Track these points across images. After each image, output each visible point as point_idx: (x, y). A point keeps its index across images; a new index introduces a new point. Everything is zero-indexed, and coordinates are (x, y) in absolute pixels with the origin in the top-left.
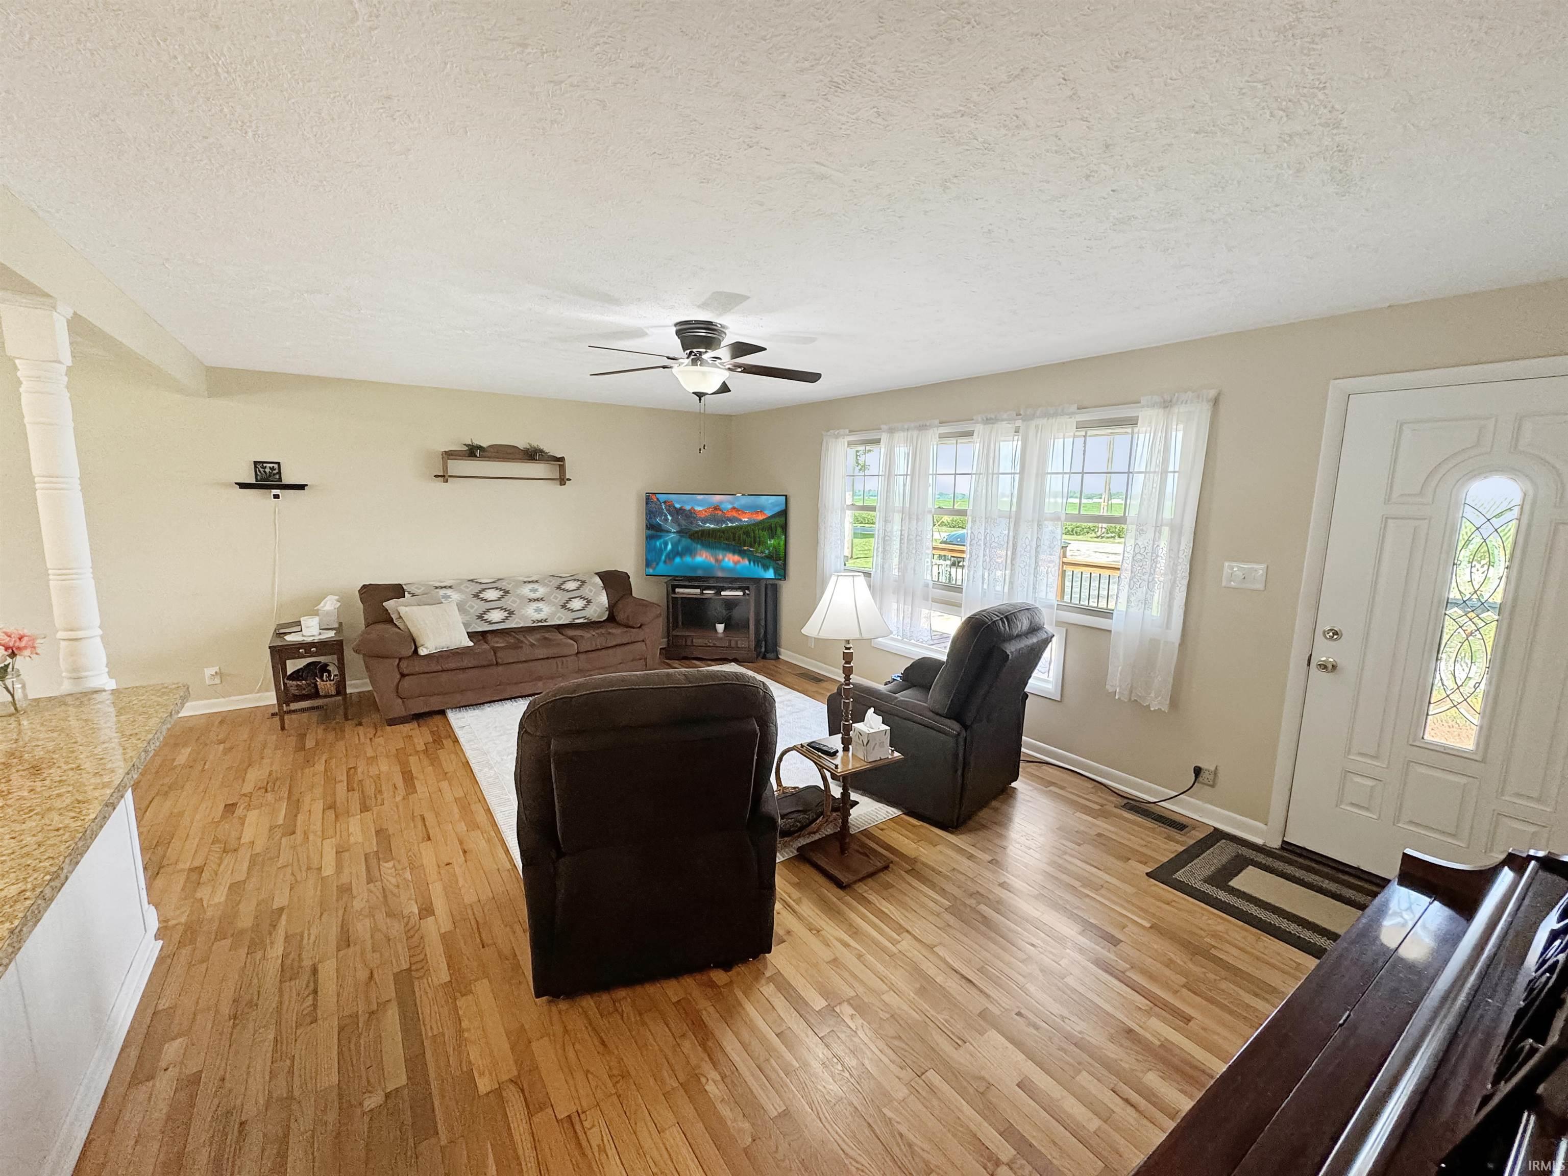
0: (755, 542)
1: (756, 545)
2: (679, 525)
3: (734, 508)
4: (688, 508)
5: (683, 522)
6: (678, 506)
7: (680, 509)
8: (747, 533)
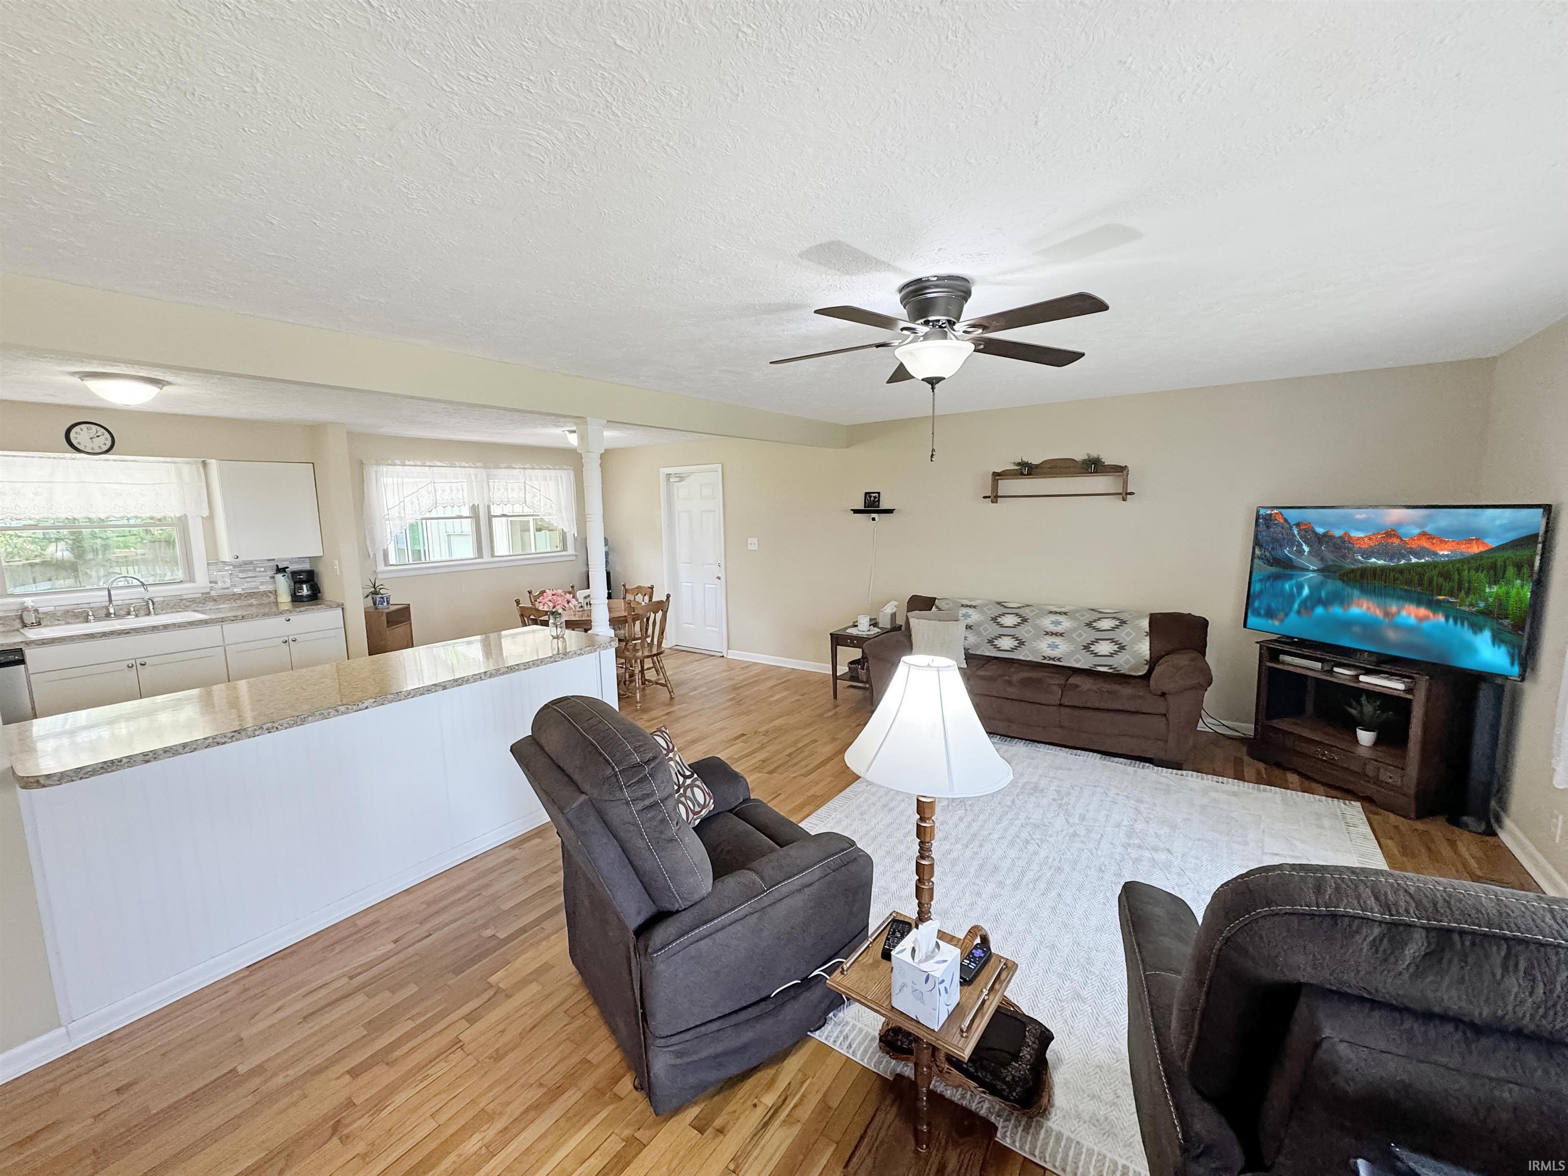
0: (1460, 589)
1: (1463, 593)
2: (1322, 559)
3: (1424, 534)
4: (1338, 533)
5: (1329, 556)
6: (1320, 530)
7: (1325, 535)
8: (1446, 576)
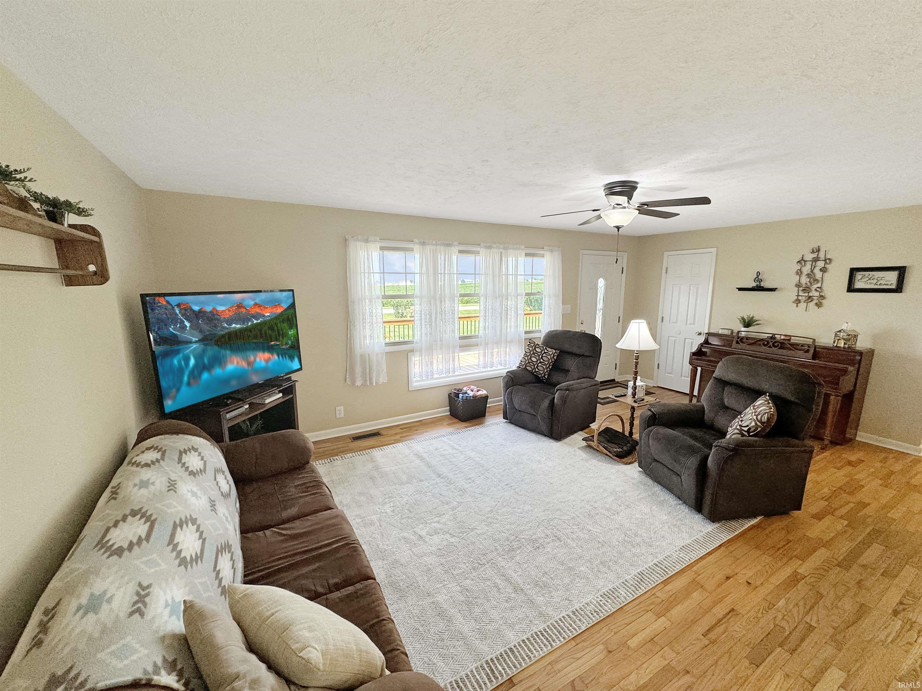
0: (279, 336)
1: (281, 338)
2: (201, 331)
3: (256, 304)
4: (208, 309)
5: (206, 327)
7: (200, 311)
8: (271, 328)
